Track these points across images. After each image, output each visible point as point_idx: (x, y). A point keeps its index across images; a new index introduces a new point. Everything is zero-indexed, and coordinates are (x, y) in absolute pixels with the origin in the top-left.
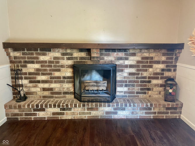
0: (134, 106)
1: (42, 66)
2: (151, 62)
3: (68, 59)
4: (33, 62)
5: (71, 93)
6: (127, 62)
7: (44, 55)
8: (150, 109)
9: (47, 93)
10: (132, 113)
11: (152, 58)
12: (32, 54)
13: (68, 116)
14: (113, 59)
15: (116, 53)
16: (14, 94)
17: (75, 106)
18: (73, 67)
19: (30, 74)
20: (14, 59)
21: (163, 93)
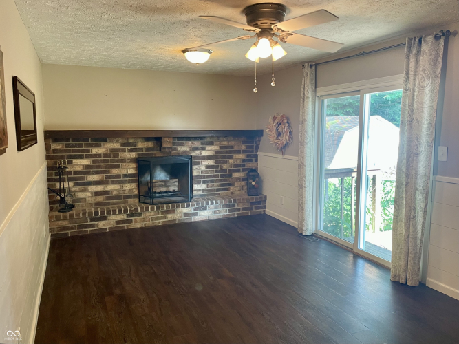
0: (216, 203)
1: (93, 162)
2: (230, 152)
3: (131, 151)
4: (81, 157)
5: (134, 196)
6: (204, 153)
7: (98, 146)
8: (234, 205)
9: (100, 199)
10: (215, 212)
11: (231, 147)
12: (81, 145)
14: (188, 150)
15: (191, 142)
16: (50, 203)
17: (147, 210)
18: (137, 161)
19: (76, 173)
20: (54, 153)
21: (245, 188)
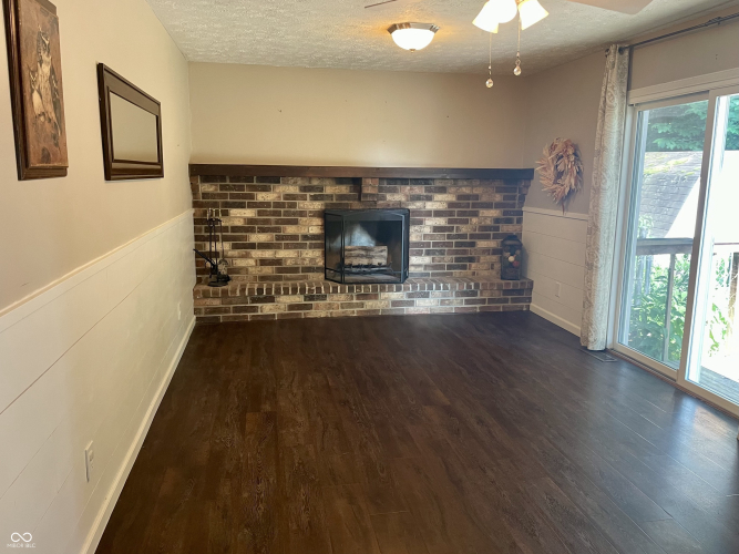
0: (445, 288)
1: (259, 213)
2: (474, 205)
3: (315, 198)
4: (241, 206)
5: (317, 270)
6: (430, 206)
7: (266, 189)
8: (474, 294)
9: (268, 270)
10: (442, 302)
11: (477, 197)
12: (241, 188)
13: (319, 311)
14: (403, 199)
15: (408, 188)
16: (198, 272)
17: (335, 291)
18: (323, 214)
19: (235, 229)
20: (203, 198)
21: (497, 266)
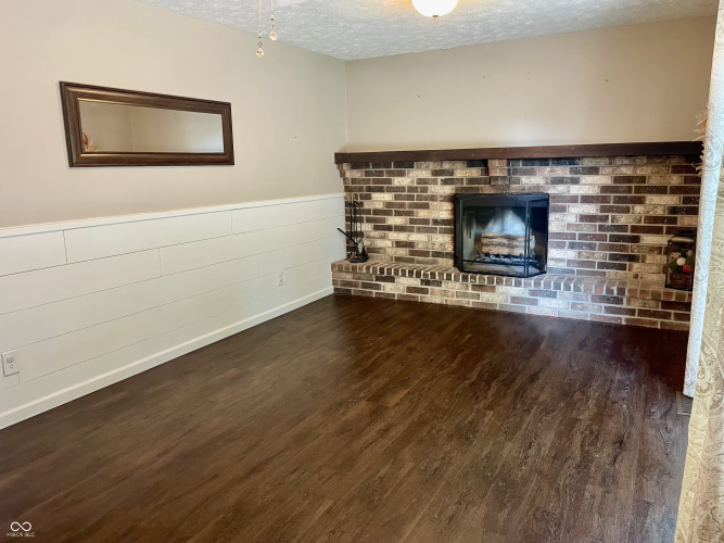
0: (577, 289)
1: (396, 197)
2: (638, 190)
3: (445, 182)
4: (381, 190)
5: (448, 255)
6: (575, 190)
7: (401, 174)
8: (619, 301)
9: (403, 252)
10: (574, 306)
11: (643, 179)
12: (381, 174)
13: (434, 296)
14: (542, 182)
15: (548, 169)
16: (348, 249)
17: (449, 278)
18: (454, 199)
19: (376, 212)
20: (352, 183)
